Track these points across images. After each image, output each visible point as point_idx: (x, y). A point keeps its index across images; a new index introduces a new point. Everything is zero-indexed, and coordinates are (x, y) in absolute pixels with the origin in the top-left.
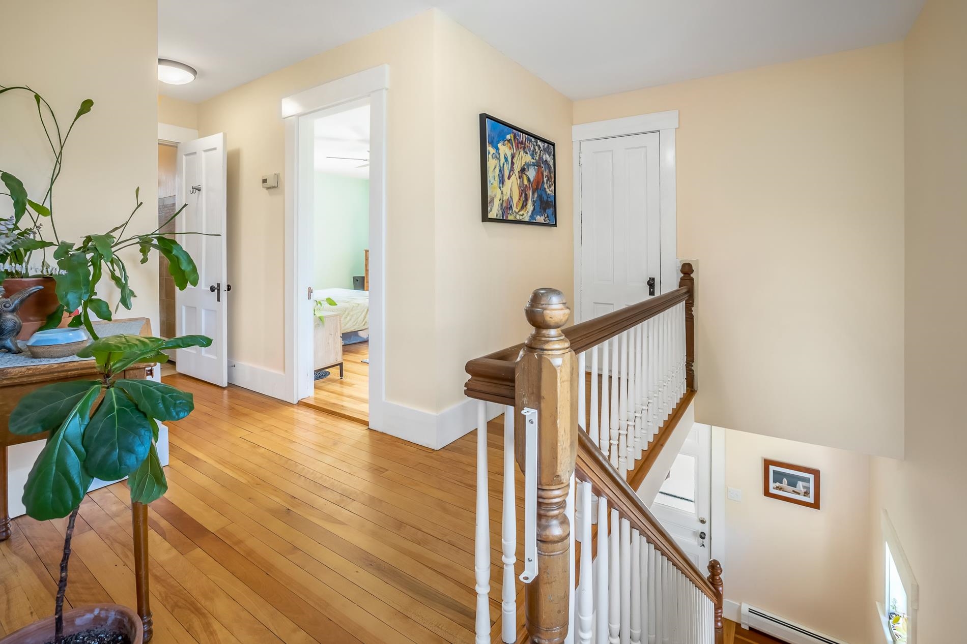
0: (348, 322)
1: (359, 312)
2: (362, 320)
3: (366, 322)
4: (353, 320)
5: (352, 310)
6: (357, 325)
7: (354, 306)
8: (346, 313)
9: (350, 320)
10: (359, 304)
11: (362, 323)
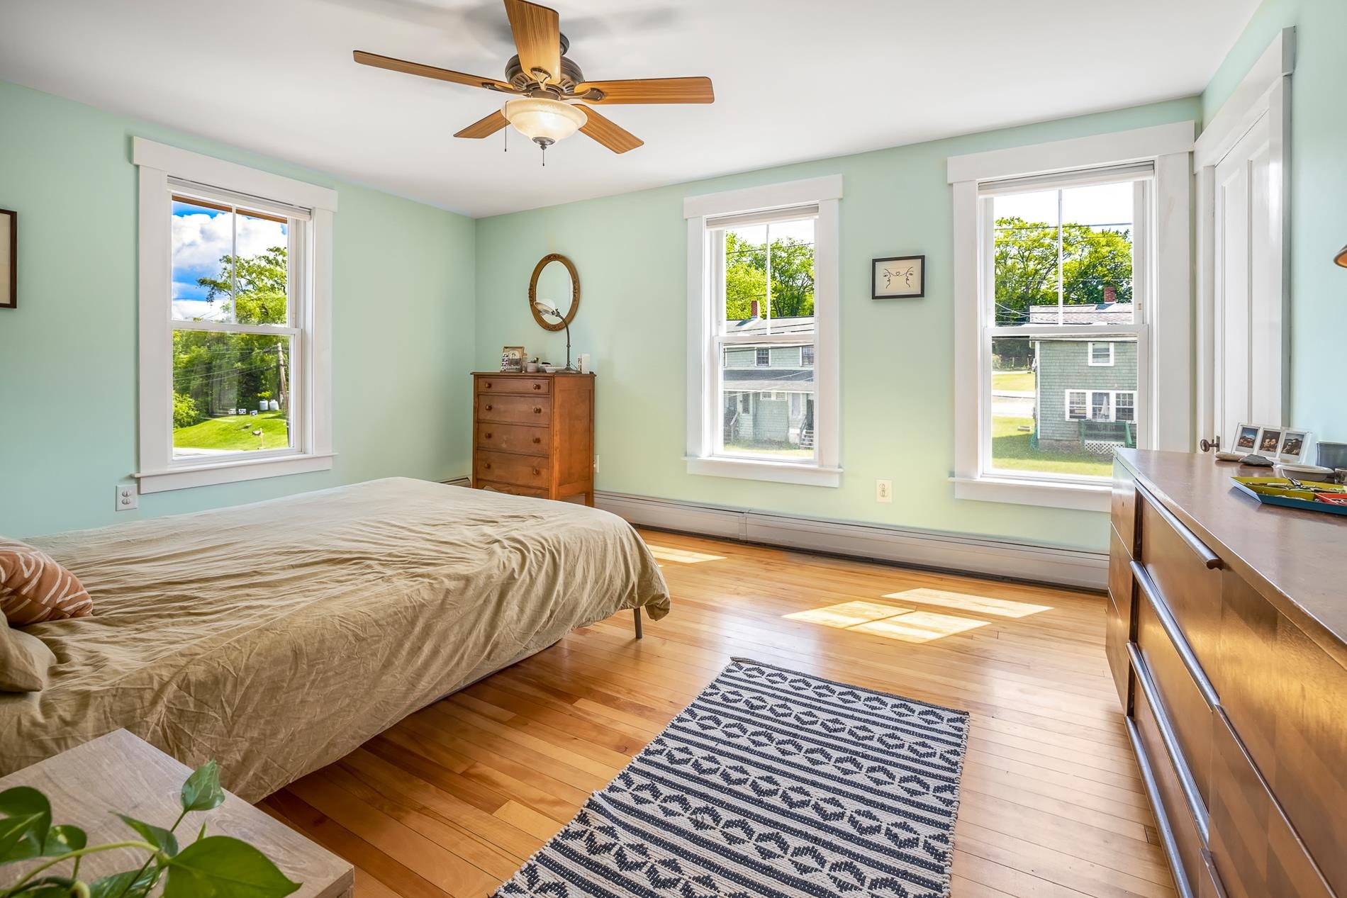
0: (426, 664)
1: (467, 614)
2: (482, 639)
3: (496, 645)
4: (445, 652)
5: (442, 608)
6: (464, 664)
7: (448, 592)
8: (418, 629)
9: (435, 652)
10: (468, 580)
11: (483, 652)
